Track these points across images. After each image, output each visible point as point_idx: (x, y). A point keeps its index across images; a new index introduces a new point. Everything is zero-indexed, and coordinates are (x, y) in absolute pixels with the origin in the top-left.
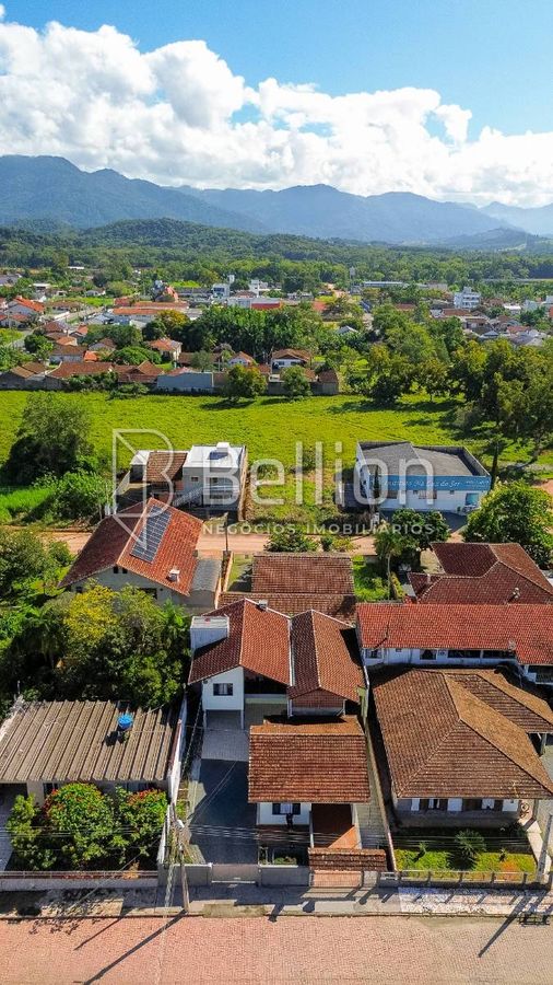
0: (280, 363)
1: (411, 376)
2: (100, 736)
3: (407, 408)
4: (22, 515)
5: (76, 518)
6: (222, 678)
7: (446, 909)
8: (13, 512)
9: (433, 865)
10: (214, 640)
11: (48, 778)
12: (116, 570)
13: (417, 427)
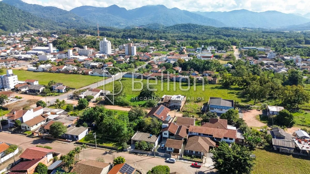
0: (205, 74)
1: (233, 82)
2: (147, 137)
3: (232, 89)
4: (141, 106)
5: (150, 107)
6: (165, 132)
7: (188, 162)
8: (139, 105)
9: (188, 158)
10: (165, 127)
11: (140, 140)
12: (153, 115)
13: (231, 94)
